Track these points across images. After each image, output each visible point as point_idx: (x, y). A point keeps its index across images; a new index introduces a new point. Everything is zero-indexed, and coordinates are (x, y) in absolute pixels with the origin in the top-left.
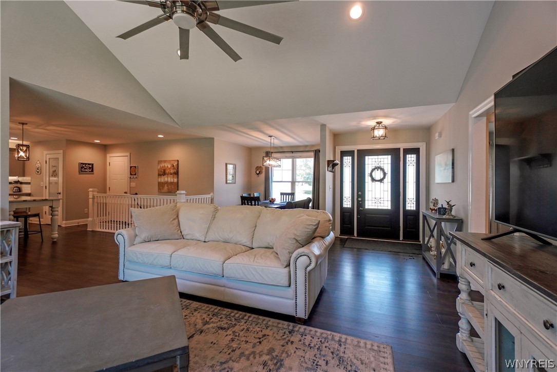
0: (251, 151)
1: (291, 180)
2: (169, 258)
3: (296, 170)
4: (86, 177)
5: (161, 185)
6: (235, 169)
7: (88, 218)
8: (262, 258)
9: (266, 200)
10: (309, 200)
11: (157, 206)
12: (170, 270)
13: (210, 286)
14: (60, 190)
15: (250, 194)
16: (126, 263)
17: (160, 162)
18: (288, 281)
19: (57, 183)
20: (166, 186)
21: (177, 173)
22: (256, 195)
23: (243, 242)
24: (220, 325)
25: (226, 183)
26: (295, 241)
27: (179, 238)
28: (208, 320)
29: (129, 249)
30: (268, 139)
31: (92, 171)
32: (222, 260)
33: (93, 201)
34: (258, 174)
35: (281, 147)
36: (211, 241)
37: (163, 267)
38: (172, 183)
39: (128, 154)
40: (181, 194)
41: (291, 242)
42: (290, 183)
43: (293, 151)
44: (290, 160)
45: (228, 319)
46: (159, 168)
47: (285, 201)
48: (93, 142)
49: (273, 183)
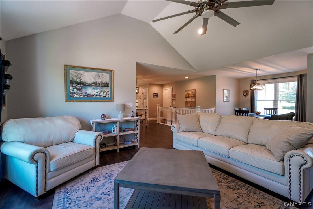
0: (239, 81)
1: (273, 99)
2: (197, 141)
3: (278, 92)
4: (156, 99)
5: (187, 103)
6: (229, 93)
7: (157, 117)
8: (257, 151)
9: (251, 113)
10: (292, 115)
11: (189, 114)
12: (197, 148)
13: (221, 161)
14: (147, 105)
15: (240, 109)
16: (176, 141)
17: (186, 91)
18: (282, 172)
19: (146, 102)
20: (189, 103)
21: (194, 97)
22: (244, 109)
23: (240, 138)
24: (229, 185)
25: (223, 101)
26: (288, 144)
27: (200, 131)
28: (221, 180)
29: (177, 134)
30: (255, 72)
31: (158, 97)
32: (228, 147)
33: (159, 110)
34: (245, 95)
35: (265, 76)
36: (219, 135)
37: (194, 145)
38: (192, 102)
39: (171, 88)
40: (198, 108)
41: (284, 144)
42: (273, 101)
43: (275, 78)
44: (273, 85)
45: (233, 183)
46: (186, 94)
47: (268, 114)
48: (157, 84)
49: (257, 101)
